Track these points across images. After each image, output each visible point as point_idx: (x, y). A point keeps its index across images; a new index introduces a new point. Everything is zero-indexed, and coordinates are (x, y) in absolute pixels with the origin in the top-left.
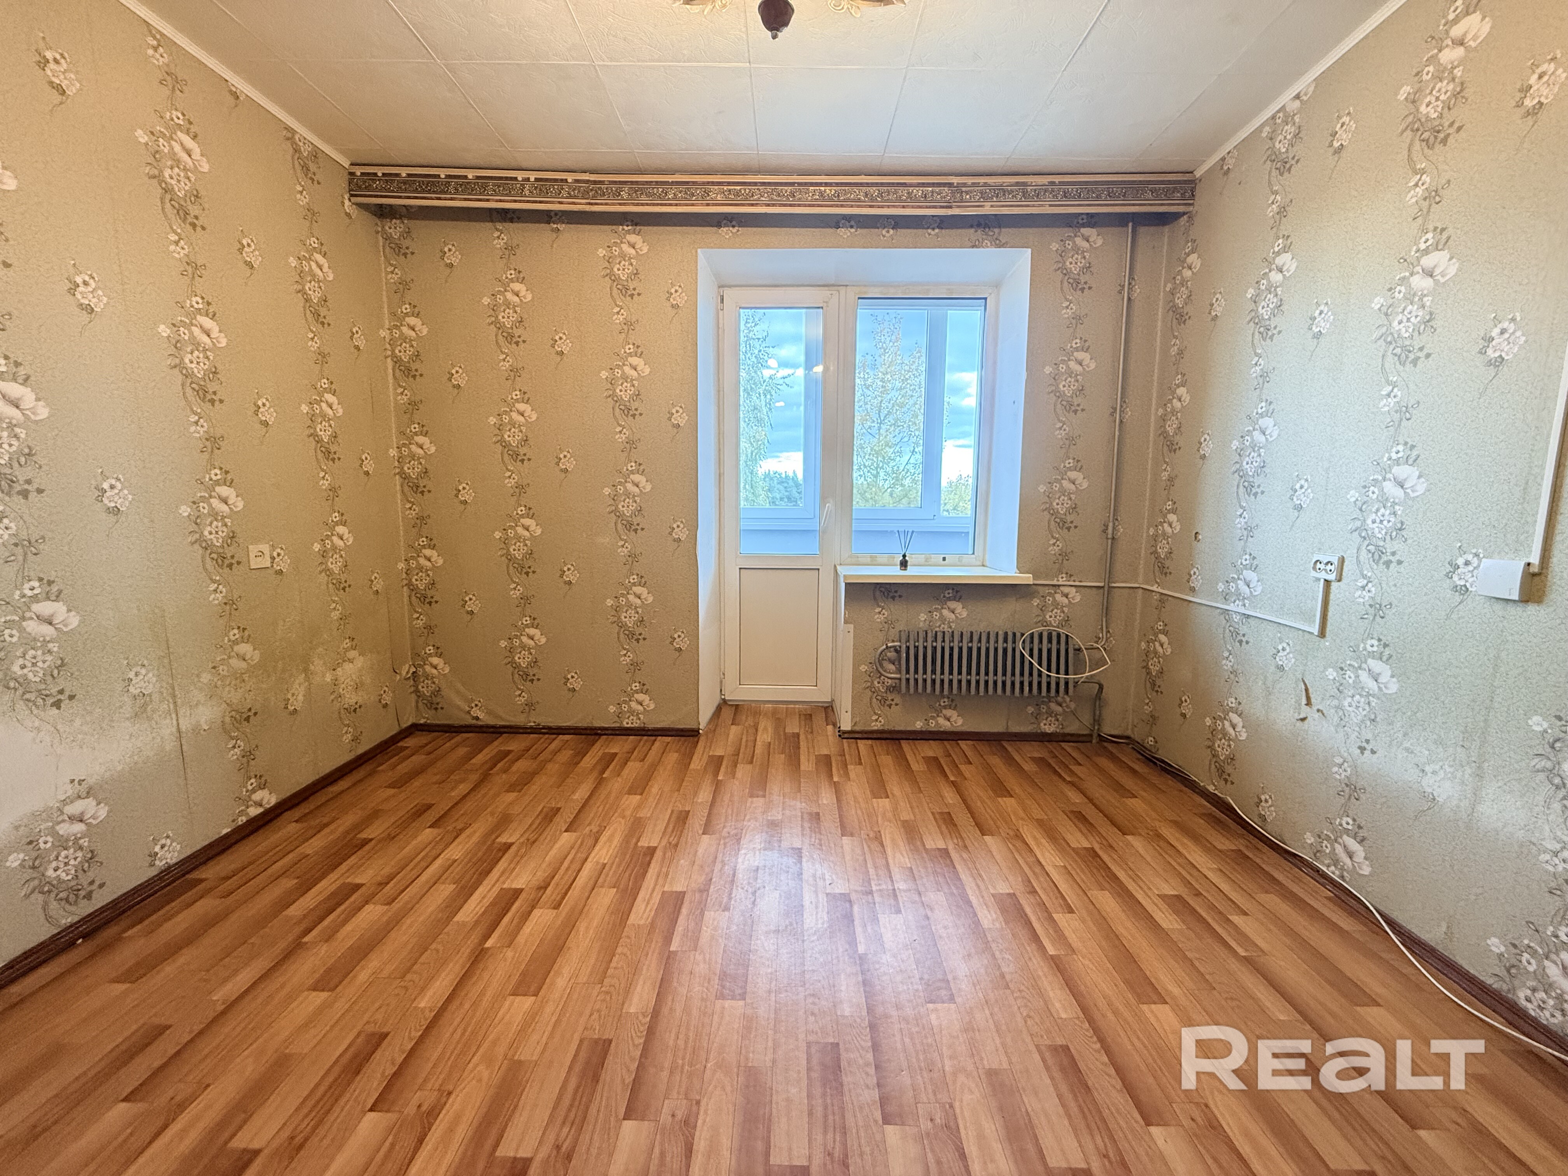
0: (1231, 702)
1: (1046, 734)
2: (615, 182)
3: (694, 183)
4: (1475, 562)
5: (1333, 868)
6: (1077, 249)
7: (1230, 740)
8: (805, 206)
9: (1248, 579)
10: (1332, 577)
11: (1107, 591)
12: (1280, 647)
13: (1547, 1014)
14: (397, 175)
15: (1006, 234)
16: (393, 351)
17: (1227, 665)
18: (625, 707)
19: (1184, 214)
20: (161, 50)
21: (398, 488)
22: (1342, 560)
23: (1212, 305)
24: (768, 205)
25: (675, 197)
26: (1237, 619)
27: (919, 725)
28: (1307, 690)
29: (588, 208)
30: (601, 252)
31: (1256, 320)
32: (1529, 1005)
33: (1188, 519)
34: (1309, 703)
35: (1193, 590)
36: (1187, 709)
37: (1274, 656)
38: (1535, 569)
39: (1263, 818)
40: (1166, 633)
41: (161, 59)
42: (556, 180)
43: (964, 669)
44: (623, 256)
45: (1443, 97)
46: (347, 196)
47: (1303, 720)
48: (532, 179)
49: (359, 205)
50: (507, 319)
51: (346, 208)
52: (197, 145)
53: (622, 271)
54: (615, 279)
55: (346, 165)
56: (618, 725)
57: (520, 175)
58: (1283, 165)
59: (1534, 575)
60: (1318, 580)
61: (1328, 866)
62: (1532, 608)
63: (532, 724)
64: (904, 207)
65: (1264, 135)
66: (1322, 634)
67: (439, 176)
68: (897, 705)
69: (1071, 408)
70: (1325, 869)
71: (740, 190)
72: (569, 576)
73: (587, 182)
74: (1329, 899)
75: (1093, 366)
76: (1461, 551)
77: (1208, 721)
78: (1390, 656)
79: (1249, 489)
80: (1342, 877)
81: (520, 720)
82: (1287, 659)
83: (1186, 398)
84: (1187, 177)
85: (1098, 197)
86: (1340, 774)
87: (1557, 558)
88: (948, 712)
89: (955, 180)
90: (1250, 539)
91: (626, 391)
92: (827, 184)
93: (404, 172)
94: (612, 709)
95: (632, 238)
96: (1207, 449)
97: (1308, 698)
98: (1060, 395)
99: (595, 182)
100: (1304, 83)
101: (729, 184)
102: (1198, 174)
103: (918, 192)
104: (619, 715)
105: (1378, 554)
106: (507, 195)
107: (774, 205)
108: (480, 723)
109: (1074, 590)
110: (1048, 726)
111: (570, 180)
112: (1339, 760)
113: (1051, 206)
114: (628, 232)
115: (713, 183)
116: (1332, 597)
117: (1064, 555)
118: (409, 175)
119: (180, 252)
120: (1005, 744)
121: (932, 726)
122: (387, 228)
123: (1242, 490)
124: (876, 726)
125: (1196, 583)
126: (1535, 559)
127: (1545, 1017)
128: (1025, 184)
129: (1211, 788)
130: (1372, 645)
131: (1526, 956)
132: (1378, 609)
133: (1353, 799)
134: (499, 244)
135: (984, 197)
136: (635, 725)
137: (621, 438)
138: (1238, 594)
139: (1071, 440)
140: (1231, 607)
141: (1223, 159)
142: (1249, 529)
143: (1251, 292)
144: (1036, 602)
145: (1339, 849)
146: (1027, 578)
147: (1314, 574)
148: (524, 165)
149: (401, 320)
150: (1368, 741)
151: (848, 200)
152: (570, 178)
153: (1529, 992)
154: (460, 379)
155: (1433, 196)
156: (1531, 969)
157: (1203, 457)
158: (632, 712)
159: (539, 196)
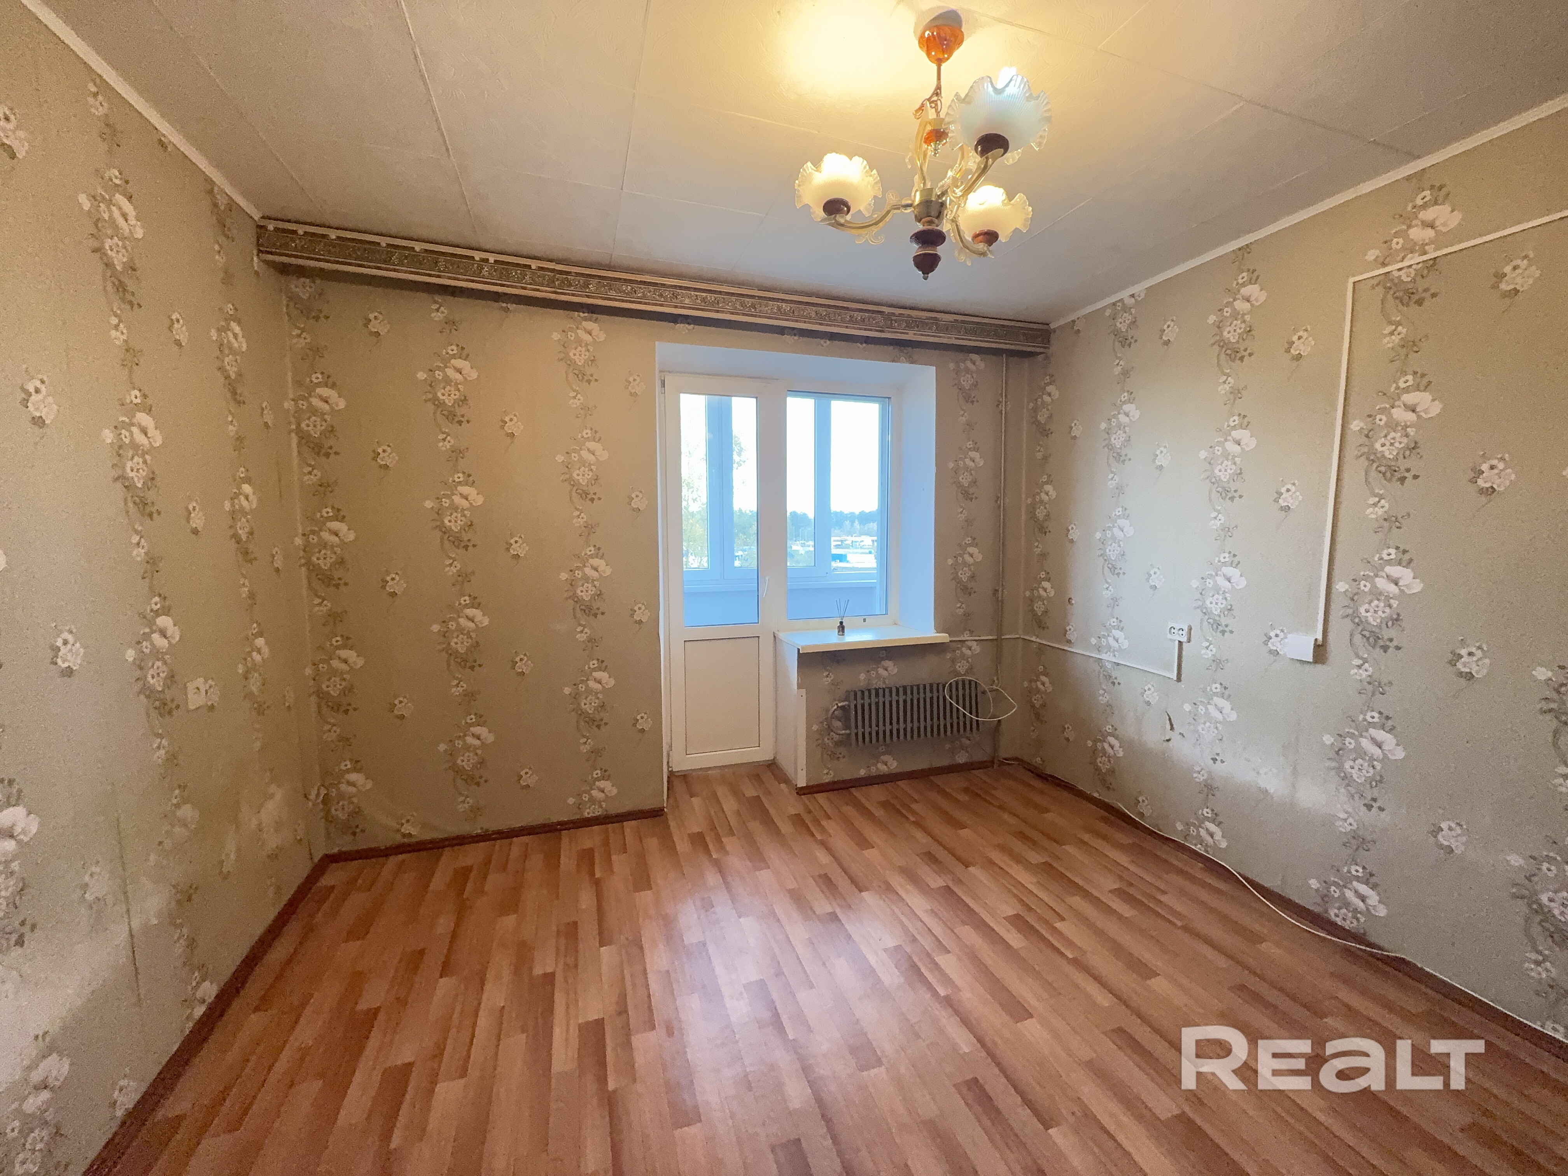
0: (1109, 728)
1: (960, 765)
2: (582, 275)
3: (663, 285)
4: (1282, 635)
5: (1199, 846)
6: (967, 370)
7: (1109, 757)
8: (766, 317)
9: (1116, 637)
10: (1184, 639)
11: (998, 643)
12: (1146, 688)
13: (1348, 922)
14: (324, 236)
15: (917, 352)
16: (299, 425)
17: (1103, 700)
18: (586, 797)
19: (1041, 353)
20: (100, 98)
21: (304, 581)
22: (1190, 629)
23: (1071, 428)
24: (732, 313)
25: (644, 297)
26: (1109, 666)
27: (863, 773)
28: (1170, 719)
29: (553, 296)
30: (556, 336)
31: (1110, 447)
32: (1337, 919)
33: (1062, 587)
34: (1172, 728)
35: (1069, 642)
36: (1070, 734)
37: (1142, 694)
38: (1320, 642)
39: (1142, 815)
40: (1046, 675)
41: (99, 108)
42: (518, 265)
43: (901, 720)
44: (579, 342)
45: (1238, 331)
46: (255, 252)
47: (1168, 740)
48: (492, 260)
49: (267, 263)
50: (448, 396)
51: (255, 265)
52: (132, 208)
53: (579, 357)
54: (571, 363)
55: (257, 216)
56: (578, 817)
57: (478, 256)
58: (1125, 342)
59: (1319, 646)
60: (1173, 641)
61: (1196, 845)
62: (1319, 667)
63: (479, 831)
64: (847, 327)
65: (1107, 314)
66: (1179, 679)
67: (379, 244)
68: (844, 757)
69: (967, 496)
70: (1193, 847)
71: (706, 297)
72: (520, 667)
73: (552, 271)
74: (1201, 869)
75: (982, 463)
76: (1272, 627)
77: (1090, 743)
78: (1230, 696)
79: (1113, 569)
80: (1207, 852)
81: (465, 829)
82: (1153, 696)
83: (1053, 494)
84: (1045, 327)
85: (988, 336)
86: (1201, 778)
87: (1331, 637)
88: (885, 758)
89: (886, 310)
90: (1116, 607)
91: (583, 475)
92: (783, 300)
93: (333, 235)
94: (571, 801)
95: (589, 325)
96: (1074, 534)
97: (1172, 725)
98: (959, 486)
99: (561, 272)
100: (1139, 288)
101: (696, 290)
102: (1053, 326)
103: (858, 316)
104: (579, 807)
105: (1216, 625)
106: (461, 274)
107: (738, 314)
108: (413, 840)
109: (975, 643)
110: (961, 758)
111: (533, 267)
112: (1197, 769)
113: (956, 338)
114: (585, 319)
115: (681, 287)
116: (1184, 653)
117: (967, 615)
118: (339, 238)
119: (118, 337)
120: (932, 778)
121: (873, 771)
122: (293, 286)
123: (1106, 569)
124: (827, 779)
125: (1072, 636)
126: (1320, 637)
127: (1347, 925)
128: (936, 319)
129: (1096, 795)
130: (1216, 687)
131: (1333, 888)
132: (1218, 663)
133: (1210, 796)
134: (438, 316)
135: (909, 326)
136: (597, 814)
137: (579, 522)
138: (1109, 647)
139: (969, 522)
140: (1102, 656)
141: (1074, 321)
142: (1115, 600)
143: (1103, 426)
144: (948, 656)
145: (1203, 832)
146: (944, 637)
147: (1169, 636)
148: (484, 245)
149: (310, 392)
150: (1218, 754)
151: (803, 316)
152: (534, 264)
153: (1336, 911)
154: (388, 458)
155: (1236, 393)
156: (1336, 895)
157: (1072, 541)
158: (592, 800)
159: (500, 278)
